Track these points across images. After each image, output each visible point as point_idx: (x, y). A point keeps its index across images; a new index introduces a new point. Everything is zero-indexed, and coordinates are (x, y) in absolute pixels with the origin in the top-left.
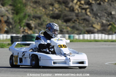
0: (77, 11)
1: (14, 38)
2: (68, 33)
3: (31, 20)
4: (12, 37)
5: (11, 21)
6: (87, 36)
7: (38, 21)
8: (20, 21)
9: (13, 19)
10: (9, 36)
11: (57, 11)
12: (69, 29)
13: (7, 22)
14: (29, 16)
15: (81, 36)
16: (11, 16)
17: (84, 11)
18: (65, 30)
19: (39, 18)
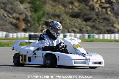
0: (97, 10)
1: (32, 37)
2: (87, 32)
3: (50, 18)
4: (30, 36)
5: (29, 19)
6: (107, 36)
7: (57, 20)
8: (39, 20)
9: (31, 17)
10: (27, 35)
11: (76, 10)
12: (89, 28)
13: (26, 20)
14: (48, 14)
15: (101, 36)
16: (29, 14)
17: (104, 10)
18: (84, 29)
19: (59, 16)
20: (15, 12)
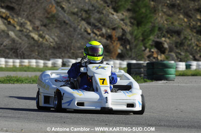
1: (132, 67)
4: (129, 65)
5: (129, 37)
7: (175, 38)
8: (145, 39)
13: (123, 40)
16: (128, 29)
19: (178, 33)
20: (104, 25)
